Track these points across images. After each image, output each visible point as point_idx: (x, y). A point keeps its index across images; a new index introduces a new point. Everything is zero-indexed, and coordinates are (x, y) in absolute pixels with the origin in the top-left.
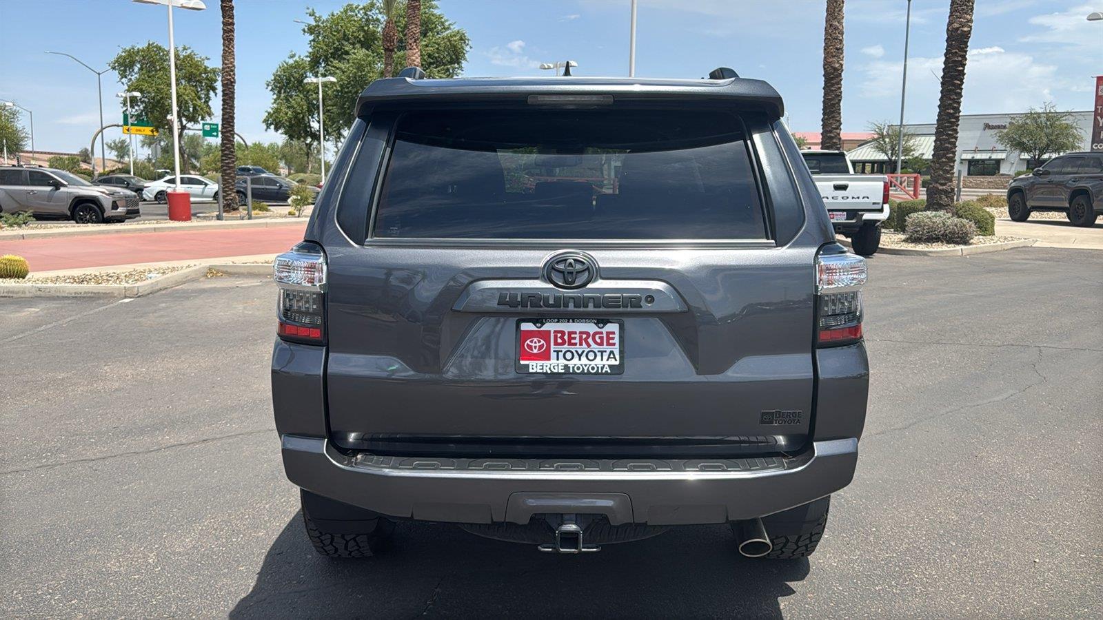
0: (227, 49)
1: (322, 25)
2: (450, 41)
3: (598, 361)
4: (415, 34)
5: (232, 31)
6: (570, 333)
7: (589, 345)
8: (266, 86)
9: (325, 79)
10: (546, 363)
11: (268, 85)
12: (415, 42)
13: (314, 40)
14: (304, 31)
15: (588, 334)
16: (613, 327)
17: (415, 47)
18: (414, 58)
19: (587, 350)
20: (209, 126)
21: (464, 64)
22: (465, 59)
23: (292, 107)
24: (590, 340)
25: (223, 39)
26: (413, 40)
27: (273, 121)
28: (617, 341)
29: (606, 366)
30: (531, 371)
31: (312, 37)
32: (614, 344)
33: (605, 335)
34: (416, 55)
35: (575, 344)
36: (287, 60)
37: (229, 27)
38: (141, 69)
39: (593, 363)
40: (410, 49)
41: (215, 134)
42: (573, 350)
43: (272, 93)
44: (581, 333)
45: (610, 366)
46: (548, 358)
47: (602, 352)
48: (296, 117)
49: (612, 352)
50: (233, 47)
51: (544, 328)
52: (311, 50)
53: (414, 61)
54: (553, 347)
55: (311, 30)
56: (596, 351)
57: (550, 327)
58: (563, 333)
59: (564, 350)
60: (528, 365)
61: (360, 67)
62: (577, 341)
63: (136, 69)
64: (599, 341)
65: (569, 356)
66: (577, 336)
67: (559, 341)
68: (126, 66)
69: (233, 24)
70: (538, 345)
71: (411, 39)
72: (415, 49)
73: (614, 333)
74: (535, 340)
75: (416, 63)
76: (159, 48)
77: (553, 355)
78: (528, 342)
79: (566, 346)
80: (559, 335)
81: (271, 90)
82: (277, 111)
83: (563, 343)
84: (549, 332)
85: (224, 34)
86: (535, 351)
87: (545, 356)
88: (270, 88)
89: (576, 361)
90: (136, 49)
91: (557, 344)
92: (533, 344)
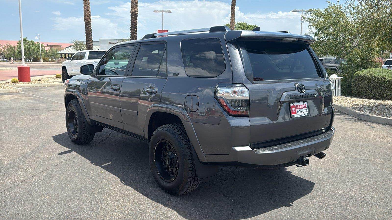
3: (305, 113)
6: (299, 105)
7: (303, 109)
10: (296, 114)
16: (306, 103)
19: (302, 110)
24: (303, 107)
28: (307, 107)
29: (307, 114)
30: (294, 117)
32: (306, 108)
33: (305, 105)
35: (300, 109)
42: (300, 110)
44: (301, 105)
46: (296, 113)
47: (305, 110)
49: (306, 110)
51: (294, 105)
54: (297, 110)
56: (304, 110)
57: (295, 104)
58: (297, 105)
59: (298, 111)
60: (293, 116)
62: (300, 107)
64: (304, 107)
65: (299, 112)
74: (293, 108)
78: (292, 109)
79: (299, 109)
80: (297, 106)
83: (298, 109)
86: (294, 111)
87: (295, 113)
89: (301, 113)
91: (297, 109)
92: (293, 109)
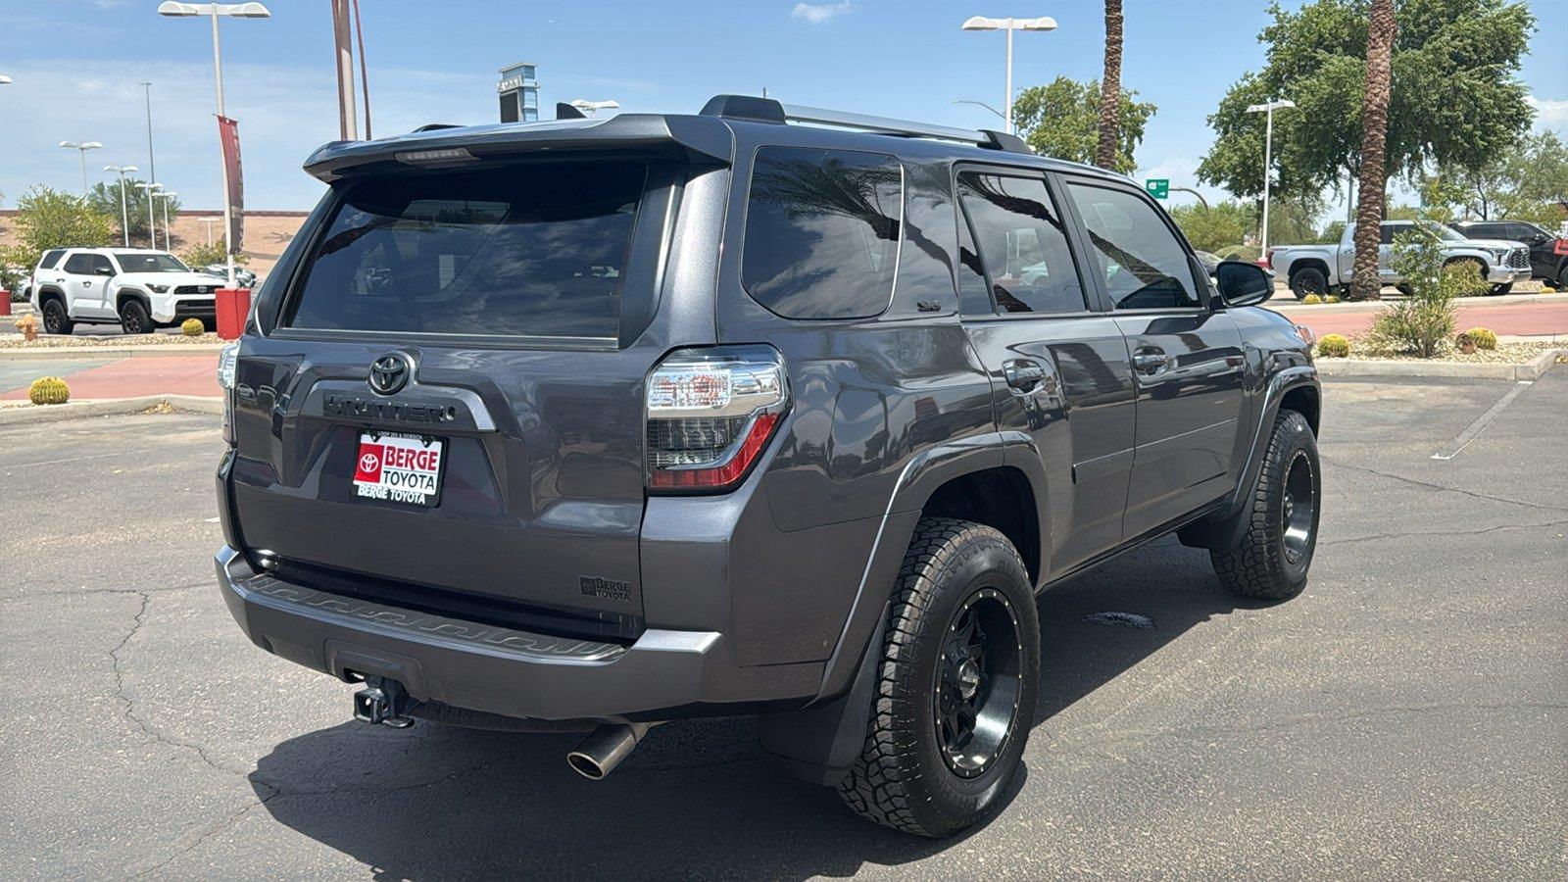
0: (1109, 78)
1: (1288, 25)
2: (1495, 25)
3: (417, 488)
4: (1381, 23)
5: (1118, 52)
6: (400, 451)
7: (413, 468)
8: (1206, 122)
9: (1276, 105)
10: (373, 484)
11: (1210, 121)
12: (1381, 36)
13: (1274, 49)
14: (1260, 38)
15: (413, 452)
16: (436, 447)
17: (1381, 44)
18: (1378, 61)
19: (410, 473)
20: (1155, 184)
21: (1522, 58)
22: (1525, 50)
23: (1241, 149)
24: (415, 461)
25: (1106, 64)
26: (1379, 33)
27: (1211, 171)
28: (437, 465)
29: (423, 496)
30: (360, 494)
31: (1272, 45)
32: (434, 469)
33: (428, 456)
34: (1383, 56)
35: (401, 465)
36: (1240, 82)
37: (1114, 47)
38: (1045, 114)
39: (412, 490)
40: (1373, 48)
41: (1163, 194)
42: (400, 473)
43: (1215, 131)
44: (409, 451)
45: (426, 496)
46: (377, 480)
47: (423, 477)
48: (1243, 164)
49: (431, 478)
50: (1118, 74)
51: (379, 443)
52: (1270, 65)
53: (1379, 65)
54: (384, 467)
55: (1271, 35)
56: (418, 474)
57: (385, 441)
58: (393, 450)
59: (392, 471)
60: (358, 487)
61: (1338, 83)
62: (403, 461)
63: (1039, 115)
64: (422, 462)
65: (395, 479)
66: (404, 454)
67: (390, 459)
68: (1026, 113)
69: (1120, 42)
70: (371, 462)
71: (1376, 32)
72: (1381, 47)
73: (436, 454)
74: (370, 456)
75: (1381, 68)
76: (1069, 85)
77: (383, 476)
78: (364, 458)
79: (394, 466)
80: (391, 452)
81: (1214, 128)
82: (1220, 155)
83: (391, 464)
84: (383, 447)
85: (1107, 57)
86: (368, 470)
87: (374, 477)
88: (1213, 124)
89: (399, 486)
90: (1040, 88)
91: (388, 463)
92: (368, 461)
